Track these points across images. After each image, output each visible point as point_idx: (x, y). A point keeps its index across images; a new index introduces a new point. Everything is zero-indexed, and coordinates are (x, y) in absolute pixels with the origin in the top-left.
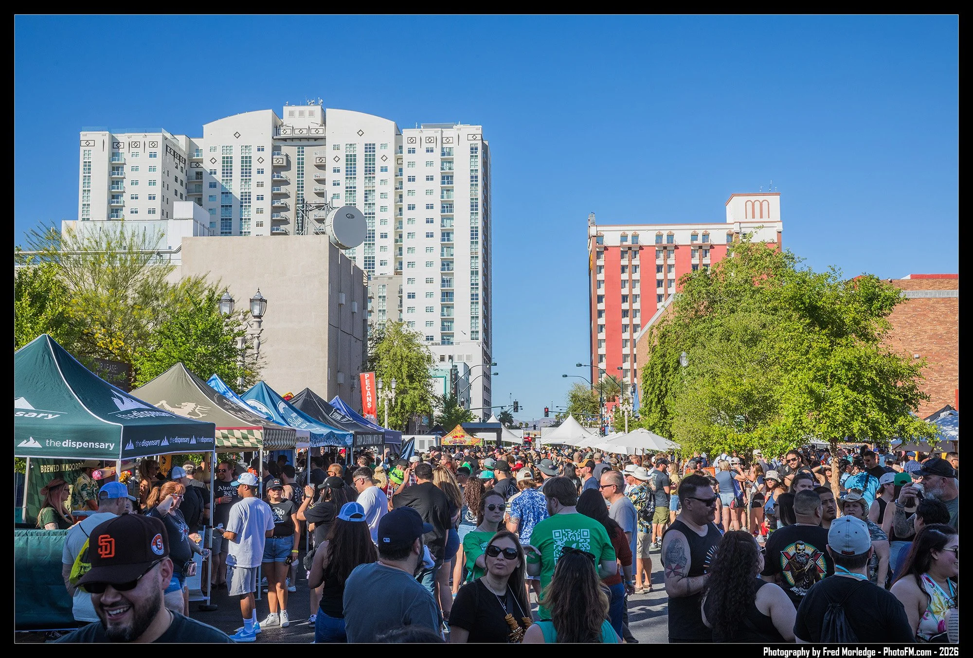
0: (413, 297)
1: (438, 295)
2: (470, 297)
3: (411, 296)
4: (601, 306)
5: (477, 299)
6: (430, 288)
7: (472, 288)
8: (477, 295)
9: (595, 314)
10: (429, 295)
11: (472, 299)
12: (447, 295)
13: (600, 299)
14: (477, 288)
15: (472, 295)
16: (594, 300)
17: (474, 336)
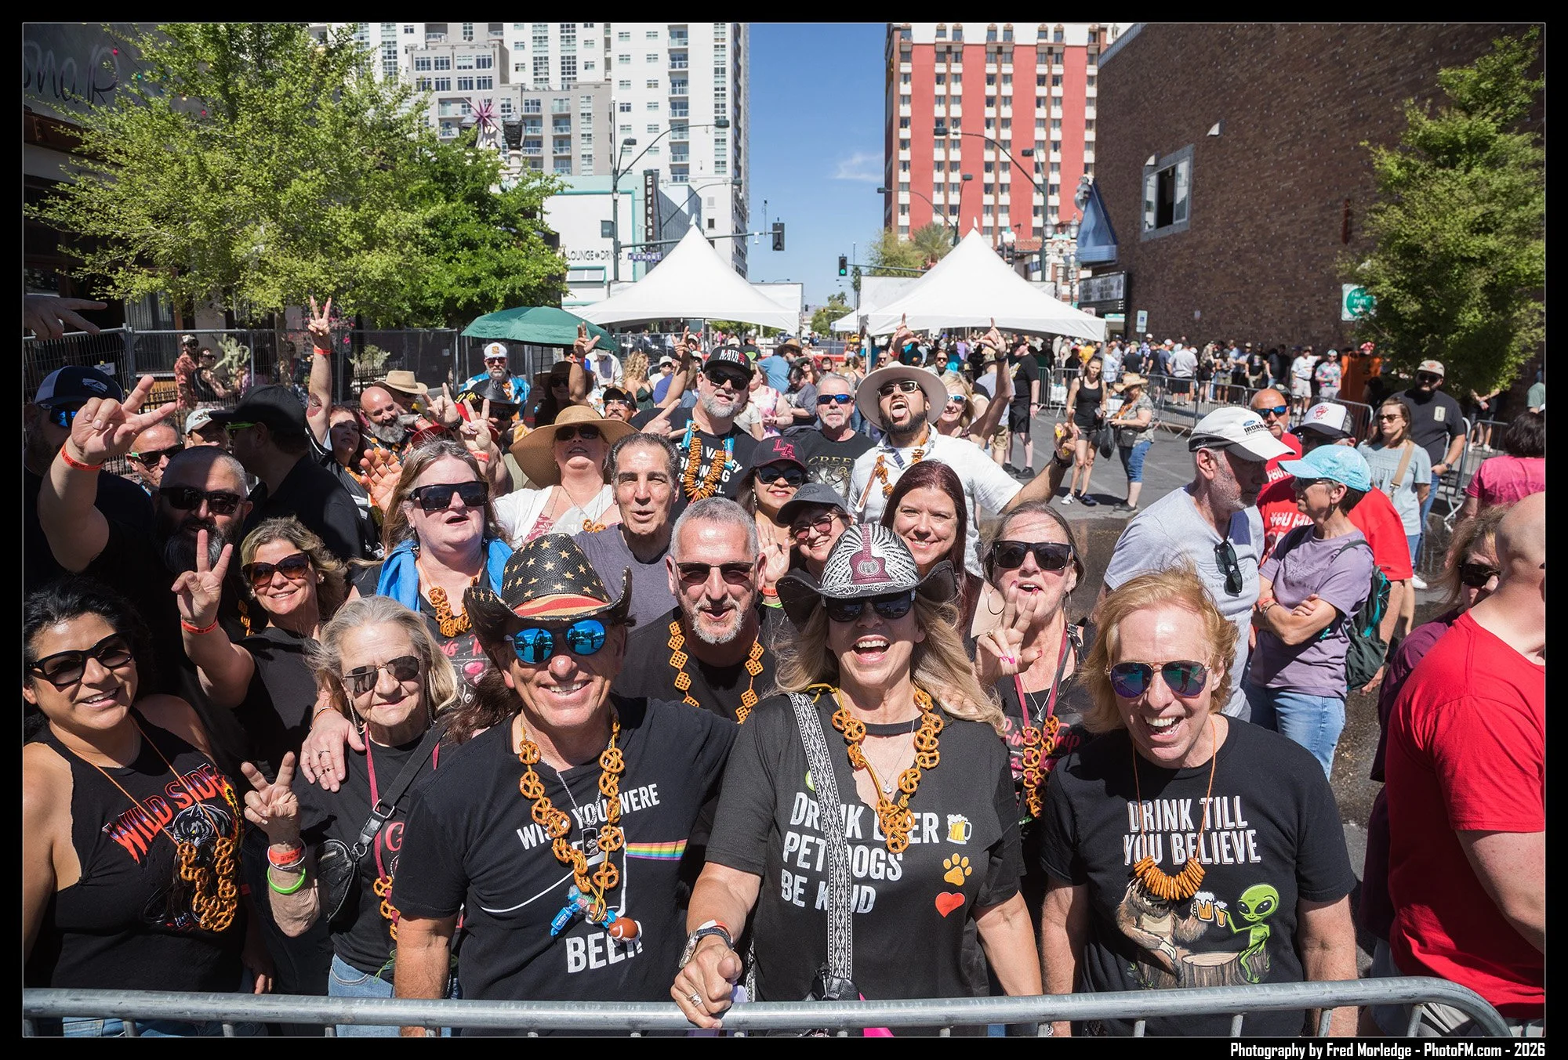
0: (629, 109)
1: (665, 108)
2: (713, 109)
3: (626, 108)
4: (905, 133)
5: (724, 112)
6: (653, 95)
7: (716, 95)
8: (723, 106)
9: (896, 144)
10: (653, 106)
11: (717, 112)
12: (680, 105)
13: (904, 122)
14: (724, 95)
15: (717, 106)
16: (896, 123)
17: (721, 169)
